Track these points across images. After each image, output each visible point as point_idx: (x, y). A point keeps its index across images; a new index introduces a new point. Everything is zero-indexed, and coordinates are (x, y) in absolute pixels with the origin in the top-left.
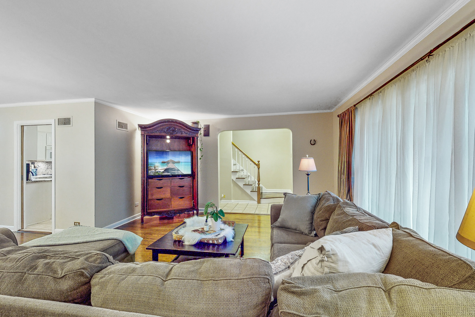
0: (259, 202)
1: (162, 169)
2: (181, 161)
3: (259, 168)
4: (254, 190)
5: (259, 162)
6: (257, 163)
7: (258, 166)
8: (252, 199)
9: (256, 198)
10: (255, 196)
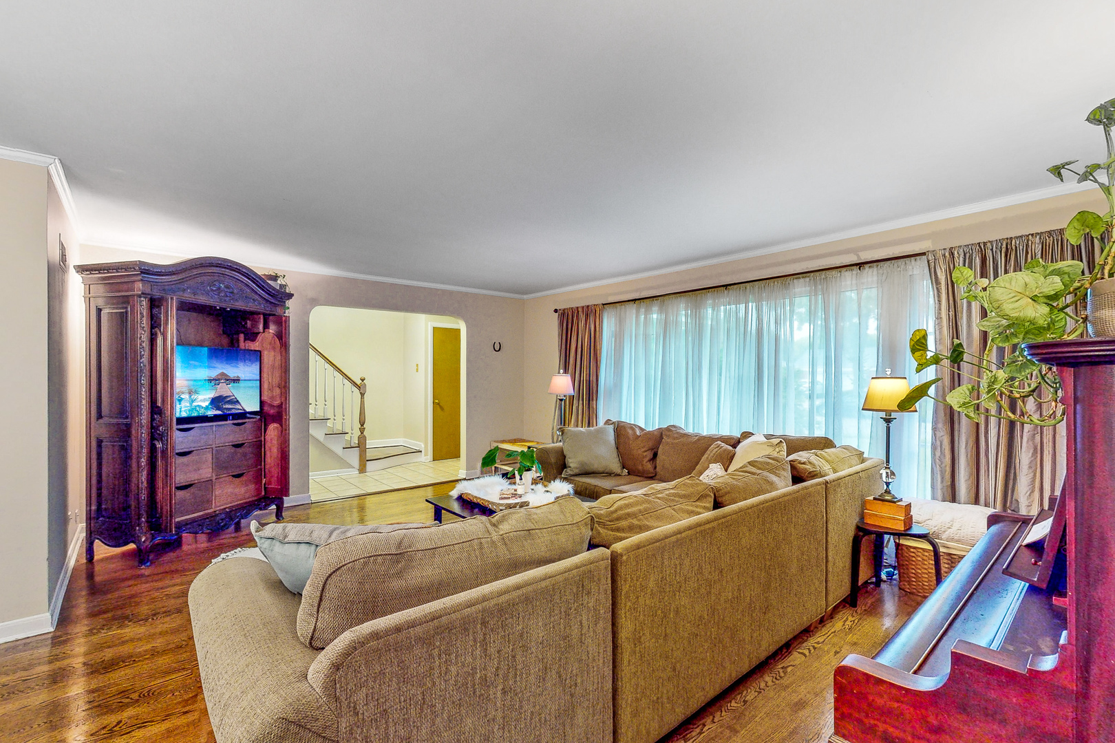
0: (362, 469)
1: (204, 400)
2: (242, 376)
3: (362, 395)
4: (353, 445)
5: (363, 380)
6: (359, 382)
7: (361, 387)
8: (348, 465)
9: (355, 461)
10: (353, 457)
